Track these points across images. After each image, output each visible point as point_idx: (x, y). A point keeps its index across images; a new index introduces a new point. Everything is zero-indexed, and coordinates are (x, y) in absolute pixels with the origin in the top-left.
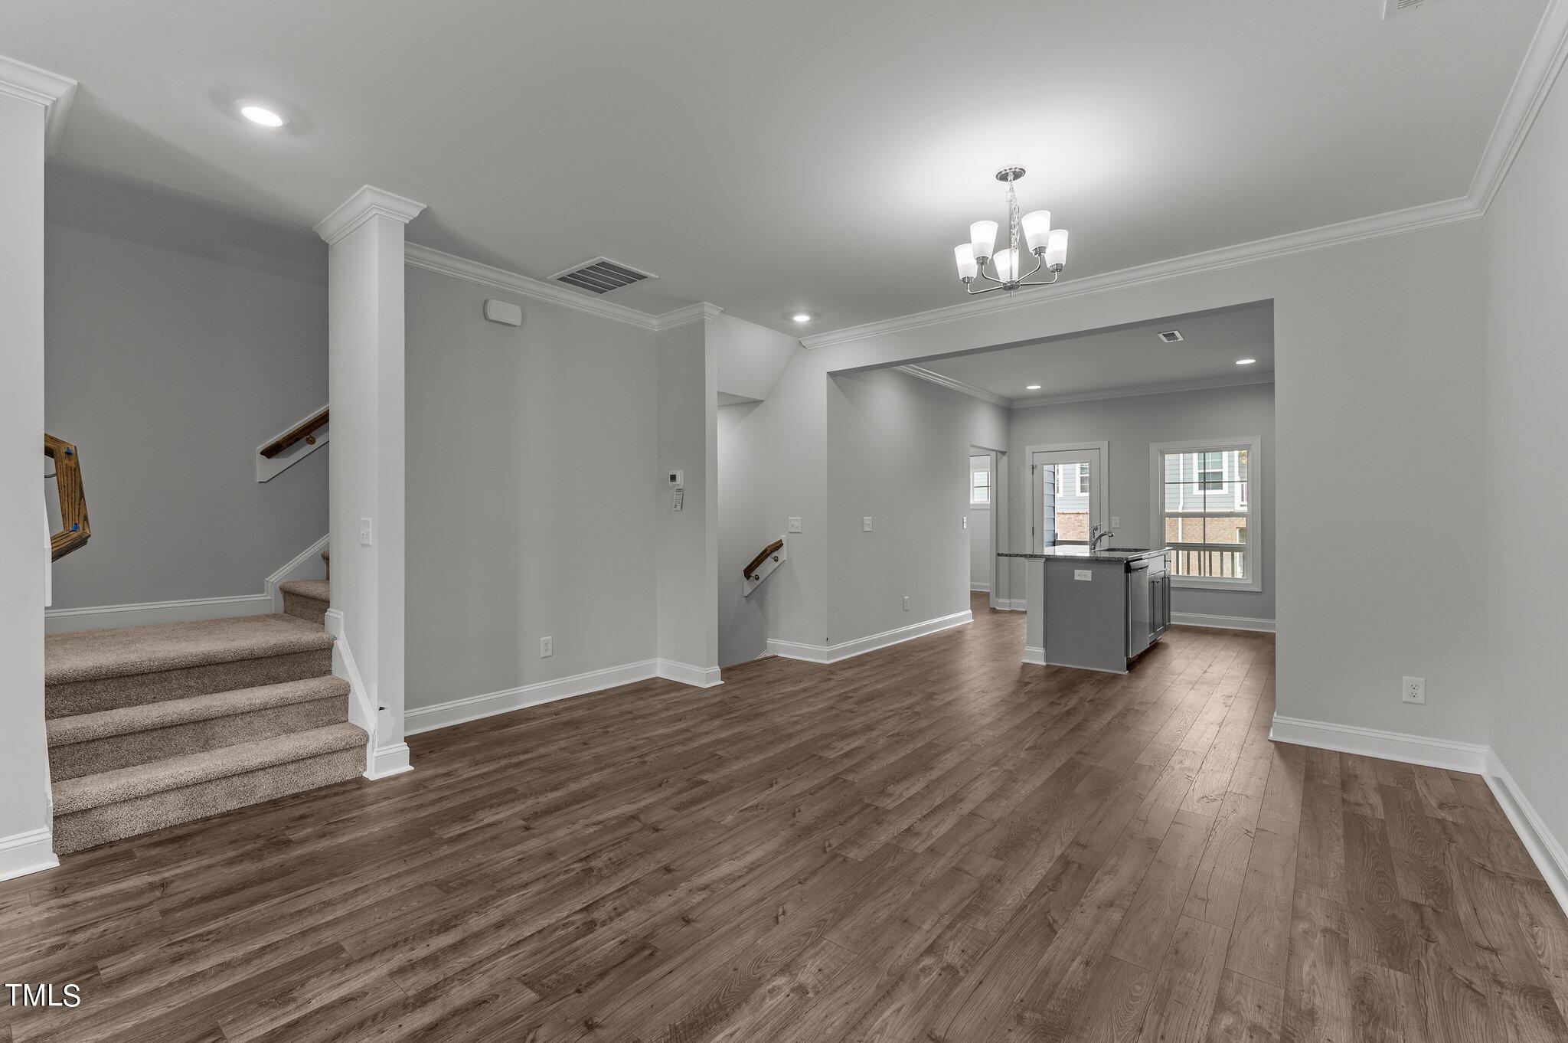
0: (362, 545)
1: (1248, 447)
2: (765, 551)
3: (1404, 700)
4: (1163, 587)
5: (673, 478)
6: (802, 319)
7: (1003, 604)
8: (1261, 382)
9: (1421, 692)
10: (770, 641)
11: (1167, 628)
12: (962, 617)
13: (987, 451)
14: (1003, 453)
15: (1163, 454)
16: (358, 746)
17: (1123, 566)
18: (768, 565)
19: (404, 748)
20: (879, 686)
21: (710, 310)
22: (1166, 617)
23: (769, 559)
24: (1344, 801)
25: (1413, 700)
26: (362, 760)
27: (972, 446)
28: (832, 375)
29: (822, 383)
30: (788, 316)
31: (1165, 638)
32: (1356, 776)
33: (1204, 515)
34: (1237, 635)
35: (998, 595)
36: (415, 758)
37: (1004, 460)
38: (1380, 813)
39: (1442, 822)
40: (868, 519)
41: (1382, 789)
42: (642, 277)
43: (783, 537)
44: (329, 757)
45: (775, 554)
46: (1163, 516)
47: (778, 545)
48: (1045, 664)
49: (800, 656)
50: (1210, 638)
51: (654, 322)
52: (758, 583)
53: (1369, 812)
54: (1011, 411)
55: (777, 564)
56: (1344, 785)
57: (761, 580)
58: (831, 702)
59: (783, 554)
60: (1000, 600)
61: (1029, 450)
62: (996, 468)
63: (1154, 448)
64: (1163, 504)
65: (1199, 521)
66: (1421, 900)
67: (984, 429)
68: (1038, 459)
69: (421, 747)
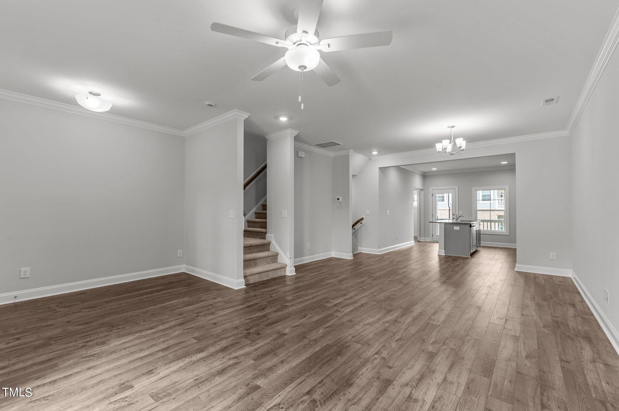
0: (282, 217)
1: (504, 189)
2: (358, 221)
3: (551, 259)
4: (479, 233)
5: (338, 199)
6: (375, 153)
7: (422, 239)
8: (511, 169)
9: (555, 256)
10: (359, 248)
11: (480, 246)
12: (411, 243)
13: (417, 189)
14: (422, 190)
15: (476, 190)
16: (284, 267)
17: (469, 225)
18: (359, 225)
19: (294, 268)
20: (400, 259)
21: (351, 151)
22: (480, 243)
23: (359, 223)
24: (535, 281)
25: (553, 259)
26: (285, 271)
27: (414, 188)
28: (380, 168)
29: (377, 170)
30: (371, 153)
31: (479, 249)
32: (538, 277)
33: (490, 210)
34: (501, 248)
35: (420, 236)
36: (296, 271)
37: (422, 192)
38: (544, 283)
39: (559, 284)
40: (388, 211)
41: (544, 279)
42: (339, 144)
43: (364, 217)
44: (280, 269)
45: (361, 222)
46: (476, 211)
47: (362, 219)
48: (445, 255)
49: (370, 252)
50: (493, 249)
51: (332, 154)
52: (355, 230)
53: (541, 283)
54: (425, 176)
55: (362, 225)
56: (535, 278)
57: (356, 230)
58: (389, 262)
59: (363, 222)
60: (421, 238)
61: (431, 189)
62: (420, 195)
63: (473, 189)
64: (477, 207)
65: (489, 212)
66: (551, 294)
67: (417, 182)
68: (434, 192)
69: (298, 268)
